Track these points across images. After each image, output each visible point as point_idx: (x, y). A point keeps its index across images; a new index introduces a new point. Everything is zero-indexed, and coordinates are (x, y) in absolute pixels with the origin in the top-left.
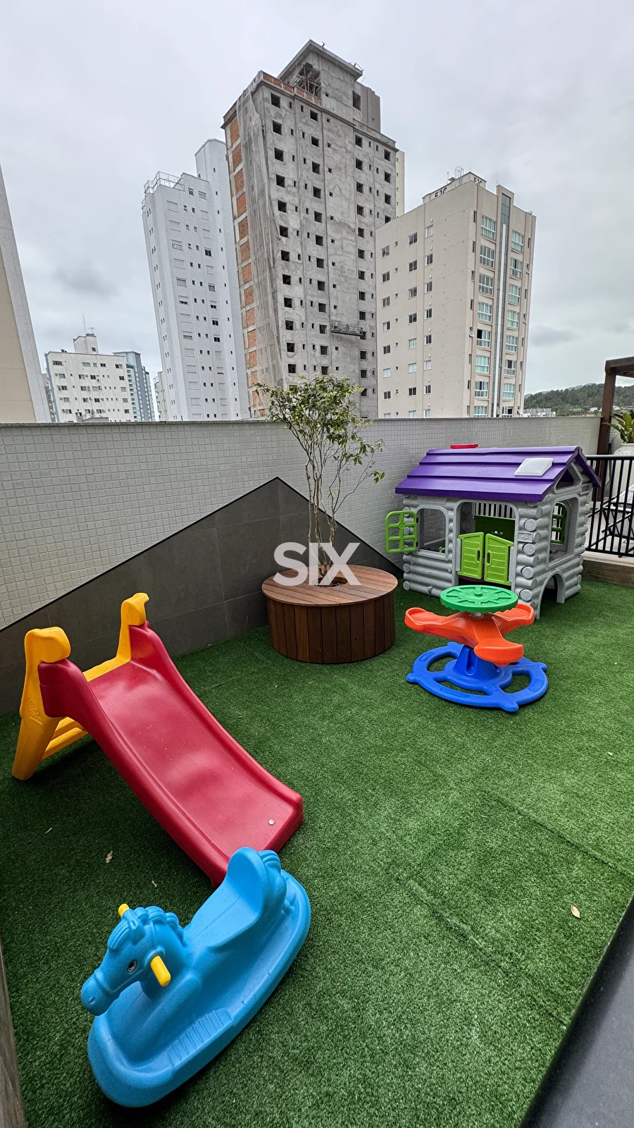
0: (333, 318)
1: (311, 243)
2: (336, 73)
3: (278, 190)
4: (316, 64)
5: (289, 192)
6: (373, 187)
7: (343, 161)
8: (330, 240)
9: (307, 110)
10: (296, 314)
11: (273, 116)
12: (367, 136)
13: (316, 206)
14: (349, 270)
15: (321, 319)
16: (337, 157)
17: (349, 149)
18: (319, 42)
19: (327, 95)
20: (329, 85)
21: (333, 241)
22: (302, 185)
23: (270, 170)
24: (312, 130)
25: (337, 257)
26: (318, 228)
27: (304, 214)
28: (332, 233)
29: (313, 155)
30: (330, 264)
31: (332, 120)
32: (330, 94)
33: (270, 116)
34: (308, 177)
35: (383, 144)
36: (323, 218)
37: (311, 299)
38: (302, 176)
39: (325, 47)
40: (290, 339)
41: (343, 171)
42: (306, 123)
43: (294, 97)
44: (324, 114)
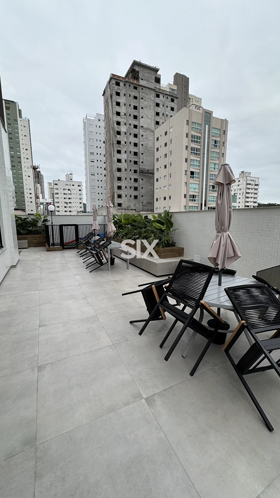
0: (141, 167)
1: (131, 137)
2: (147, 71)
3: (116, 117)
4: (137, 68)
5: (122, 118)
6: (164, 113)
7: (149, 104)
8: (141, 136)
9: (132, 86)
10: (123, 165)
11: (116, 89)
12: (162, 93)
13: (135, 122)
14: (150, 147)
15: (135, 167)
16: (146, 103)
17: (152, 99)
18: (137, 60)
19: (142, 79)
20: (143, 75)
22: (129, 115)
23: (113, 110)
24: (134, 93)
25: (144, 142)
26: (135, 131)
27: (128, 126)
28: (142, 132)
29: (134, 103)
30: (141, 145)
31: (144, 88)
34: (131, 112)
35: (170, 96)
36: (138, 127)
37: (130, 159)
38: (128, 111)
39: (141, 62)
40: (119, 175)
42: (131, 91)
43: (126, 82)
44: (140, 87)
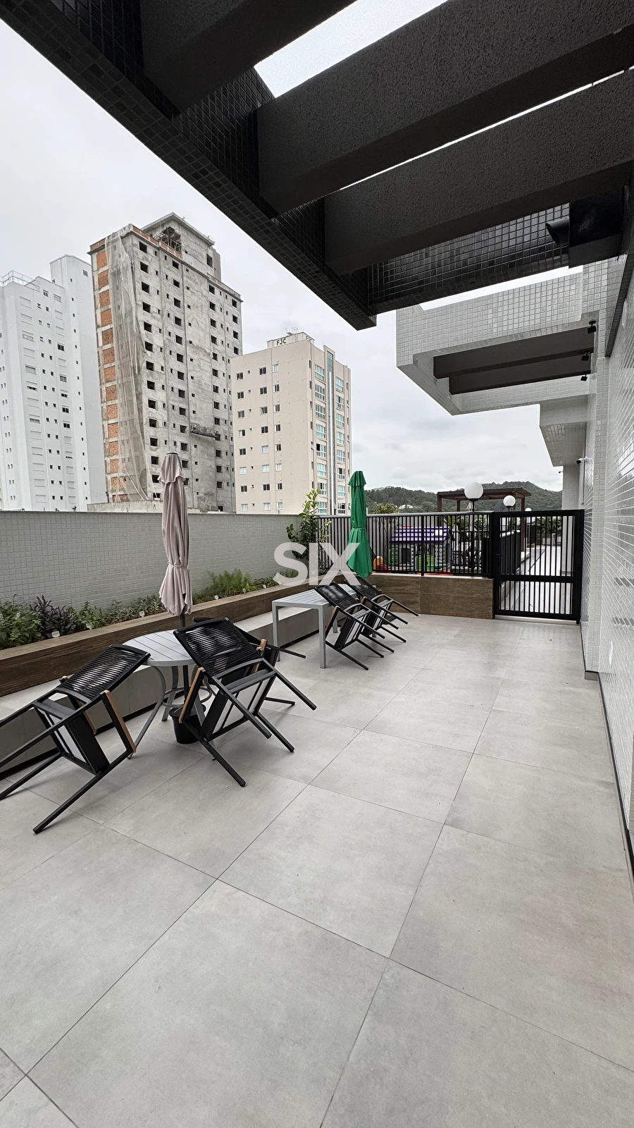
0: (192, 421)
1: (173, 359)
2: (193, 239)
3: (144, 314)
4: (178, 230)
5: (154, 317)
6: (223, 324)
7: (200, 301)
8: (189, 360)
9: (170, 260)
10: (159, 414)
11: (141, 258)
12: (218, 287)
13: (177, 331)
14: (205, 384)
15: (181, 421)
16: (195, 298)
17: (204, 293)
18: (180, 215)
19: (186, 252)
20: (188, 246)
21: (191, 360)
22: (166, 314)
23: (138, 297)
24: (174, 274)
25: (195, 372)
26: (179, 349)
27: (166, 336)
28: (190, 353)
29: (175, 293)
30: (189, 378)
31: (190, 270)
32: (189, 252)
33: (138, 258)
34: (170, 309)
35: (230, 294)
36: (183, 341)
37: (173, 403)
38: (165, 307)
39: (185, 220)
40: (154, 435)
41: (200, 309)
42: (169, 269)
43: (159, 249)
44: (183, 266)
